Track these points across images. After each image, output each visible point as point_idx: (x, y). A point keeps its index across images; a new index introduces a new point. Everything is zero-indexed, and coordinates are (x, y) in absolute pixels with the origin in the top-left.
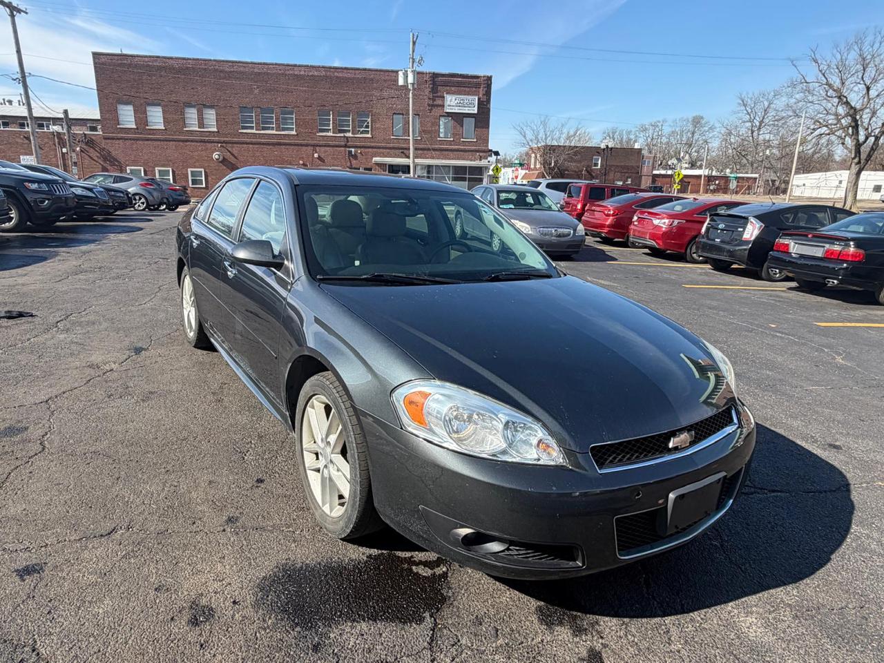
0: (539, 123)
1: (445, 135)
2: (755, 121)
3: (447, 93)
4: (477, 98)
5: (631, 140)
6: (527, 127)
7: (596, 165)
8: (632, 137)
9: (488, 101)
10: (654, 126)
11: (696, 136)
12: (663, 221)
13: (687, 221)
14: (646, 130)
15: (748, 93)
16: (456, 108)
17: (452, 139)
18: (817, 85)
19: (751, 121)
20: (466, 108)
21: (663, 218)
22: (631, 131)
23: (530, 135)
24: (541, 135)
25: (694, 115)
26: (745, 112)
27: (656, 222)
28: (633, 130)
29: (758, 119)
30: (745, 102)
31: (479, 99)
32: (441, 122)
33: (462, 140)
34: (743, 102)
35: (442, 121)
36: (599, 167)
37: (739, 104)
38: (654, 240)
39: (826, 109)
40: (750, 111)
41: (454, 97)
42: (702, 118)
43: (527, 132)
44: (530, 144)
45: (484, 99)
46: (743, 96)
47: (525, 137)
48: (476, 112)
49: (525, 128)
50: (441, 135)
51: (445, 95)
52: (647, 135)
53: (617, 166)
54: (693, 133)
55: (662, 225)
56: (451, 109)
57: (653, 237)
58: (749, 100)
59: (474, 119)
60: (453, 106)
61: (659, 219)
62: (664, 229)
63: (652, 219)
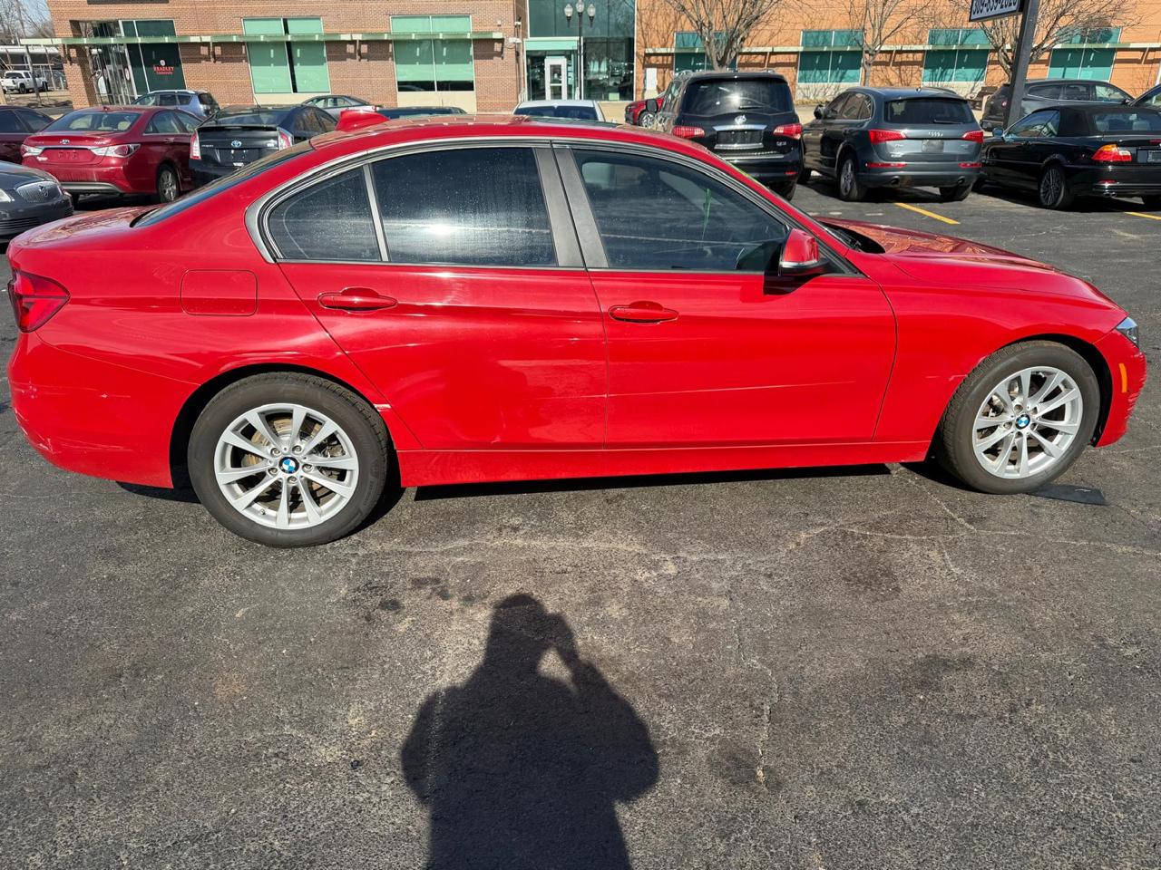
12: (110, 149)
21: (108, 144)
27: (99, 152)
55: (112, 155)
57: (105, 176)
61: (102, 146)
62: (114, 161)
63: (89, 147)
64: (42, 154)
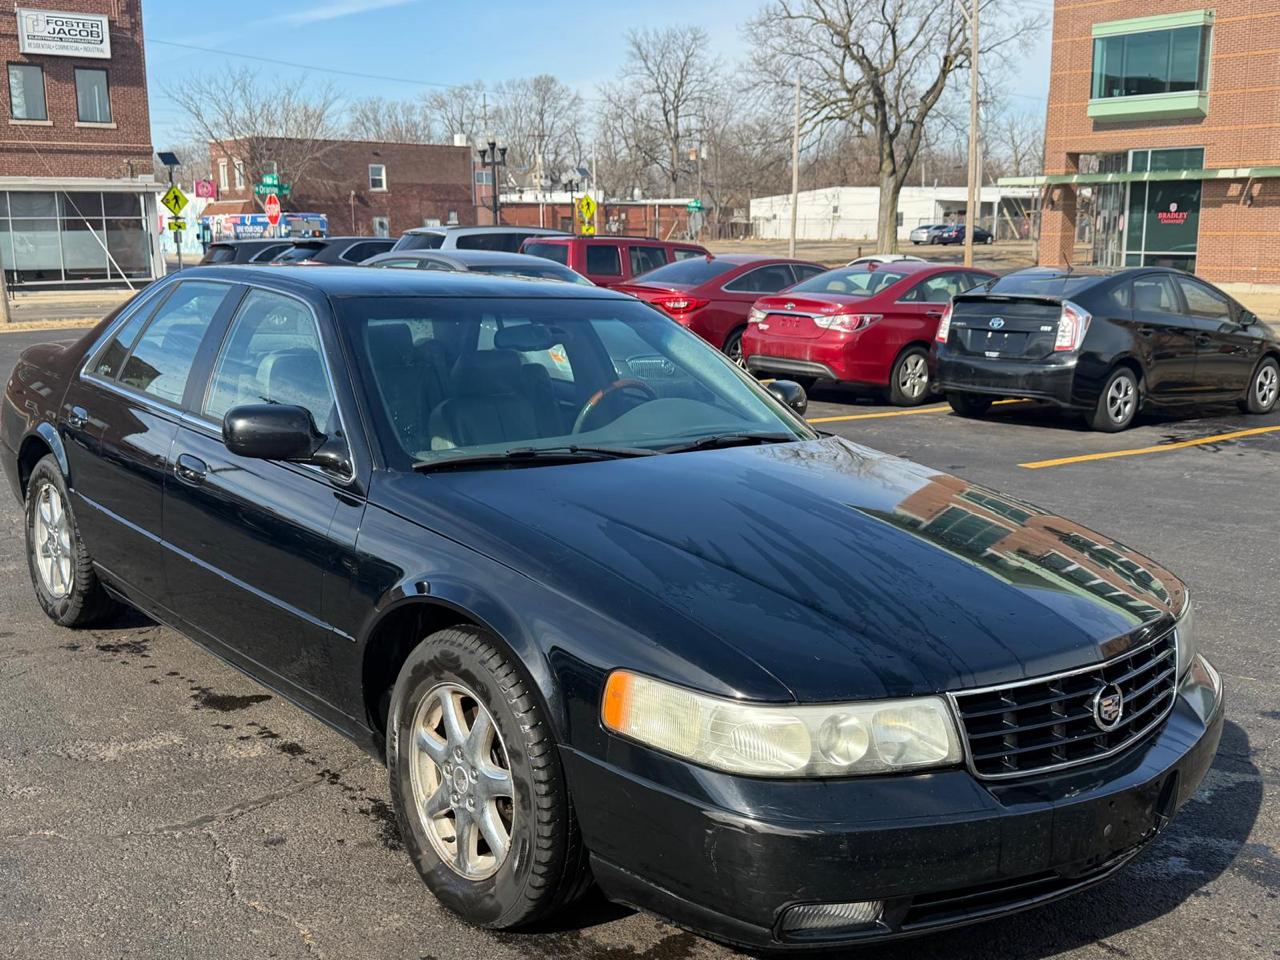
0: (230, 84)
1: (28, 110)
2: (667, 90)
3: (22, 5)
4: (105, 20)
5: (415, 125)
6: (201, 92)
7: (377, 183)
8: (417, 118)
9: (136, 26)
10: (460, 96)
11: (548, 119)
12: (839, 319)
13: (887, 316)
14: (442, 105)
15: (646, 34)
16: (53, 44)
17: (49, 123)
18: (809, 22)
19: (659, 90)
20: (80, 45)
21: (837, 313)
22: (413, 107)
23: (211, 115)
24: (241, 112)
25: (536, 75)
26: (646, 71)
27: (822, 322)
28: (419, 104)
29: (672, 87)
30: (644, 52)
31: (111, 23)
32: (13, 81)
33: (77, 124)
34: (639, 48)
35: (16, 77)
36: (384, 187)
37: (634, 55)
38: (824, 363)
39: (826, 72)
40: (654, 69)
41: (43, 15)
42: (552, 80)
43: (203, 106)
44: (216, 133)
45: (125, 22)
46: (638, 39)
47: (198, 115)
48: (107, 55)
49: (196, 97)
50: (17, 112)
51: (17, 10)
52: (450, 116)
53: (424, 186)
54: (541, 114)
55: (839, 328)
56: (38, 46)
57: (823, 356)
58: (651, 48)
59: (103, 74)
60: (43, 38)
61: (828, 314)
62: (842, 337)
63: (812, 315)
64: (764, 321)
